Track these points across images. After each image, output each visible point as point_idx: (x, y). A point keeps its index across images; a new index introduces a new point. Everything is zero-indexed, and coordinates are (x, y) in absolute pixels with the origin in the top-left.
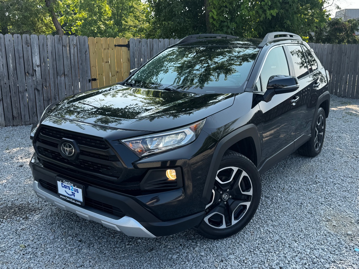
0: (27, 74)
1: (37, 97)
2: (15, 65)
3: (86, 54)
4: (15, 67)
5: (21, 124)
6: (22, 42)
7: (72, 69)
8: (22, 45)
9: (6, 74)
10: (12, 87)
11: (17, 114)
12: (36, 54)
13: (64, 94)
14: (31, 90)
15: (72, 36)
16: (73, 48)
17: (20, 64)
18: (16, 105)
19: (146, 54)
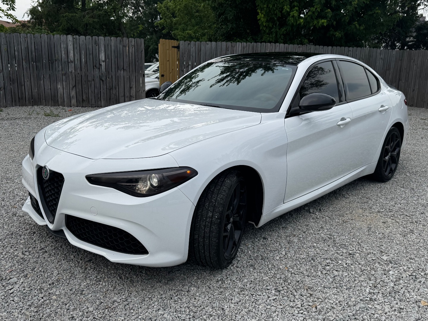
0: (95, 67)
2: (86, 59)
3: (142, 53)
4: (86, 61)
5: (88, 106)
6: (92, 42)
7: (130, 65)
8: (92, 44)
9: (79, 66)
10: (83, 77)
11: (86, 98)
12: (102, 52)
13: (122, 85)
14: (97, 80)
15: (131, 38)
16: (131, 48)
17: (89, 59)
18: (86, 91)
19: (194, 54)
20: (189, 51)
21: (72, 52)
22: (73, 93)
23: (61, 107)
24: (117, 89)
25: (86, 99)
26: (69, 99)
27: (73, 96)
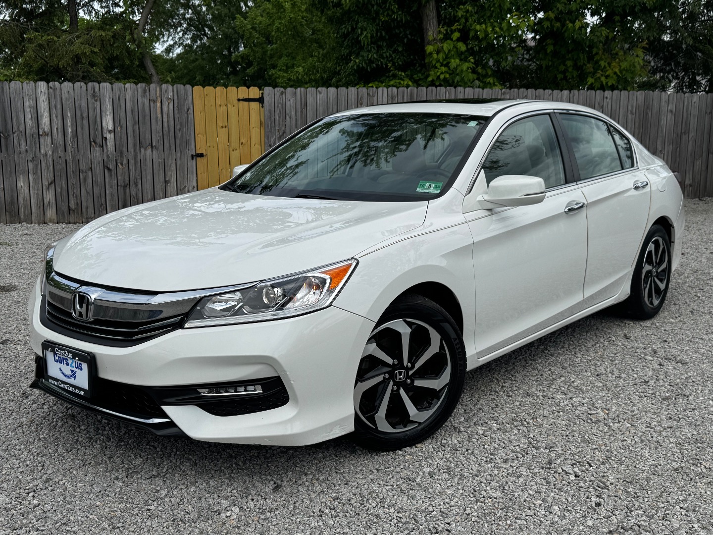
0: (93, 144)
1: (107, 180)
2: (75, 128)
3: (188, 114)
4: (75, 132)
5: (81, 222)
6: (87, 95)
7: (165, 137)
8: (87, 99)
9: (62, 142)
10: (70, 163)
12: (108, 113)
13: (150, 177)
14: (98, 169)
15: (165, 85)
16: (167, 103)
17: (82, 128)
18: (75, 191)
19: (293, 113)
20: (282, 108)
21: (46, 114)
22: (49, 196)
23: (24, 224)
24: (140, 186)
25: (75, 207)
26: (42, 208)
27: (49, 202)
